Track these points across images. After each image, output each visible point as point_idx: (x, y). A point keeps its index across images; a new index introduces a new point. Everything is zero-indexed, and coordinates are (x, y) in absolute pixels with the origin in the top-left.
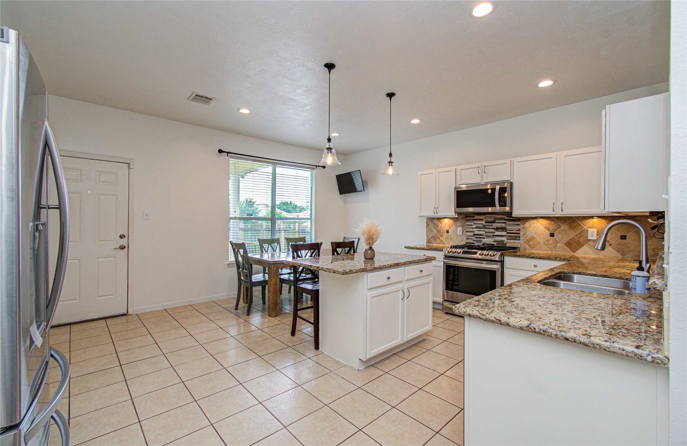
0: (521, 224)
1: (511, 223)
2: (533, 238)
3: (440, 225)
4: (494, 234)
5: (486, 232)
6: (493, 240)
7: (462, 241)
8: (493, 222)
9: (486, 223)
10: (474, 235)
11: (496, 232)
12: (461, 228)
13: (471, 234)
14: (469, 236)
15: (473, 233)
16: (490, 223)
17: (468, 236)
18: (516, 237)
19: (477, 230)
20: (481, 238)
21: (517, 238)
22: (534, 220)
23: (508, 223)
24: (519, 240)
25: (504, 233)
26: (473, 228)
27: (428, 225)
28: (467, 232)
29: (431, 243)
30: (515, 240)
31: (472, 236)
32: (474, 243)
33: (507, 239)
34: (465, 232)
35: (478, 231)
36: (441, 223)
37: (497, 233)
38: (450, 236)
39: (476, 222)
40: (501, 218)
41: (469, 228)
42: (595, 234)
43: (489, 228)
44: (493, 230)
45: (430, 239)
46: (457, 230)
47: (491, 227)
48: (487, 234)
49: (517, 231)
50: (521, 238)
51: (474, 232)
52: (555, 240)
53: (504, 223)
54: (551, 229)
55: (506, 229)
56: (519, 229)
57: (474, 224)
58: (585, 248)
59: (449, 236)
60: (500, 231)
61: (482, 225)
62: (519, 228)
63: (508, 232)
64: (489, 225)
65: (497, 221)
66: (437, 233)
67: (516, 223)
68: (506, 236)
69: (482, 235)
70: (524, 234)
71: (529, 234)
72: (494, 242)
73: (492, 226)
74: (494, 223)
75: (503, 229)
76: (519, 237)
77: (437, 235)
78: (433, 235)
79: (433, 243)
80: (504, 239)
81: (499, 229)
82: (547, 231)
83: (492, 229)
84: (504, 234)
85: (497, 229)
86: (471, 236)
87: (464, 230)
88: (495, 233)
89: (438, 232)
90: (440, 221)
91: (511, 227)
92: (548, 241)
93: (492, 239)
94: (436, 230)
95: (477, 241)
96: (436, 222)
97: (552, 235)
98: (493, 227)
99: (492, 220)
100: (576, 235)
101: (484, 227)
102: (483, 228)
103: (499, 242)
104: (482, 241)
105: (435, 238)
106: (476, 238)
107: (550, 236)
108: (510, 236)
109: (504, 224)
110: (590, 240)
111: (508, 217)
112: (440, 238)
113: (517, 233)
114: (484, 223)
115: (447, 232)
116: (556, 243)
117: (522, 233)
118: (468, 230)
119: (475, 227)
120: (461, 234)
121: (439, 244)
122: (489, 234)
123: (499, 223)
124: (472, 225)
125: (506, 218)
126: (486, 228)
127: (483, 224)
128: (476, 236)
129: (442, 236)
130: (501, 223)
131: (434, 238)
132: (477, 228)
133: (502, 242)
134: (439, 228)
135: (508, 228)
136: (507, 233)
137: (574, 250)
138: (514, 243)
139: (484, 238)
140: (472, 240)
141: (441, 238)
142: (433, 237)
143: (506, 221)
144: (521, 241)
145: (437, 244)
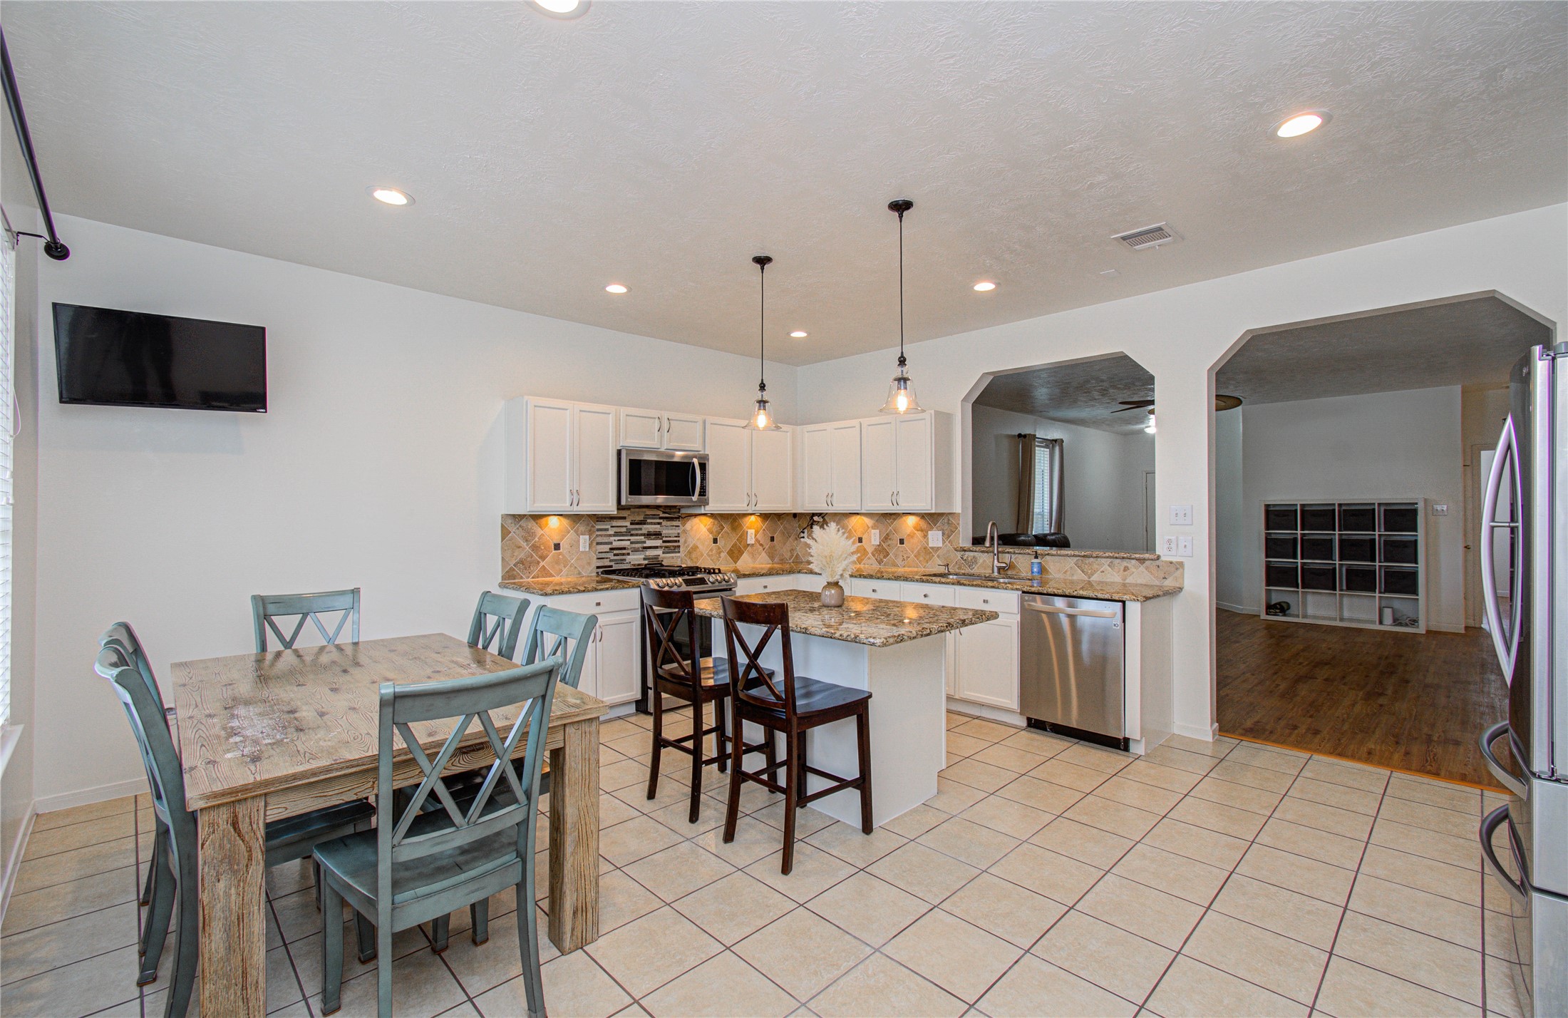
0: (680, 525)
1: (669, 523)
2: (695, 548)
3: (540, 532)
4: (645, 545)
5: (631, 543)
6: (643, 556)
7: (589, 564)
8: (643, 523)
9: (631, 524)
10: (611, 549)
11: (647, 541)
12: (587, 537)
13: (607, 548)
14: (602, 552)
15: (610, 546)
16: (637, 524)
17: (599, 553)
18: (675, 547)
19: (617, 538)
20: (623, 554)
21: (676, 549)
22: (696, 519)
23: (665, 523)
24: (679, 552)
25: (658, 543)
26: (610, 536)
27: (505, 532)
28: (598, 544)
29: (514, 579)
30: (673, 553)
31: (607, 552)
32: (611, 566)
33: (663, 553)
34: (595, 544)
35: (619, 540)
36: (541, 528)
37: (649, 543)
38: (564, 556)
39: (615, 523)
40: (654, 515)
41: (601, 536)
42: (753, 536)
43: (637, 535)
44: (643, 537)
45: (512, 569)
46: (579, 541)
47: (640, 532)
48: (634, 546)
49: (676, 537)
50: (681, 549)
51: (611, 543)
52: (719, 548)
53: (659, 524)
54: (714, 531)
55: (661, 534)
56: (679, 534)
57: (612, 527)
58: (745, 557)
59: (560, 557)
60: (653, 539)
61: (624, 530)
62: (679, 531)
63: (664, 539)
64: (636, 529)
65: (649, 521)
66: (533, 550)
67: (675, 523)
68: (661, 547)
69: (624, 549)
70: (685, 542)
71: (691, 542)
72: (644, 559)
73: (641, 529)
74: (645, 524)
75: (657, 535)
76: (679, 546)
77: (532, 556)
78: (522, 555)
79: (522, 578)
80: (659, 552)
81: (651, 535)
82: (711, 536)
83: (641, 535)
84: (659, 545)
85: (649, 535)
86: (605, 552)
87: (593, 540)
88: (645, 542)
89: (535, 548)
90: (538, 521)
91: (668, 530)
92: (711, 550)
93: (641, 555)
94: (527, 545)
95: (617, 562)
96: (531, 524)
97: (715, 541)
98: (644, 531)
99: (641, 518)
100: (737, 540)
101: (629, 533)
102: (626, 535)
103: (652, 558)
104: (625, 560)
105: (525, 564)
106: (615, 555)
107: (714, 543)
108: (666, 547)
109: (659, 526)
110: (749, 545)
111: (664, 513)
112: (538, 563)
113: (676, 541)
114: (628, 524)
115: (557, 547)
116: (720, 553)
117: (682, 540)
118: (600, 539)
119: (612, 533)
120: (587, 550)
121: (538, 577)
122: (637, 546)
123: (652, 523)
124: (607, 530)
125: (662, 515)
126: (632, 535)
127: (626, 526)
128: (615, 552)
129: (543, 558)
130: (655, 524)
131: (523, 564)
132: (616, 534)
133: (655, 558)
134: (537, 539)
135: (665, 532)
136: (664, 542)
137: (736, 559)
138: (673, 558)
139: (628, 554)
140: (608, 560)
141: (542, 564)
142: (521, 562)
143: (661, 521)
144: (682, 554)
145: (533, 578)
